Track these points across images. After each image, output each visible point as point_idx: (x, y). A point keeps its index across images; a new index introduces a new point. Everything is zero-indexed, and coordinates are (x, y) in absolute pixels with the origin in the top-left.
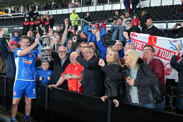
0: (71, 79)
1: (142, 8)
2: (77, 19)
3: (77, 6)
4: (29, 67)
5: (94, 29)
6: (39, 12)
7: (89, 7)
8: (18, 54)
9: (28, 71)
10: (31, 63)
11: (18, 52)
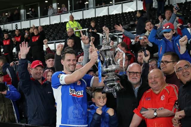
2: (78, 29)
3: (62, 12)
4: (79, 102)
5: (169, 32)
7: (84, 11)
8: (61, 80)
9: (79, 110)
10: (82, 96)
11: (62, 78)
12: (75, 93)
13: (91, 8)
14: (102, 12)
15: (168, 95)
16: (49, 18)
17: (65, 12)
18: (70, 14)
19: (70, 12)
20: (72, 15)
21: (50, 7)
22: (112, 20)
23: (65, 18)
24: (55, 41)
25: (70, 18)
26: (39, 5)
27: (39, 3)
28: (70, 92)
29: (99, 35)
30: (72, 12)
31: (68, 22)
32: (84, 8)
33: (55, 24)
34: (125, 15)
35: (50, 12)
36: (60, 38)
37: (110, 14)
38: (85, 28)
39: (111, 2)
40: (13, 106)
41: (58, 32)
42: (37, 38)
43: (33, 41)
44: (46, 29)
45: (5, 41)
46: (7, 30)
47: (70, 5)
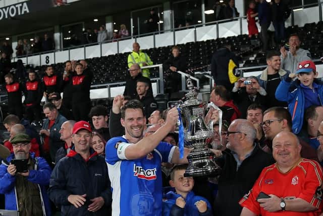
0: (283, 209)
1: (299, 26)
2: (146, 65)
3: (120, 37)
5: (308, 74)
6: (24, 60)
7: (156, 36)
8: (120, 153)
9: (149, 200)
10: (154, 177)
11: (120, 149)
12: (142, 174)
13: (167, 31)
14: (186, 36)
15: (304, 177)
16: (99, 46)
17: (126, 36)
18: (134, 39)
19: (134, 38)
20: (138, 42)
21: (101, 28)
22: (201, 49)
23: (126, 46)
24: (109, 85)
25: (134, 47)
26: (84, 26)
27: (83, 23)
28: (134, 171)
29: (181, 74)
30: (137, 37)
31: (130, 53)
32: (155, 31)
33: (109, 56)
34: (222, 42)
35: (101, 37)
36: (118, 80)
37: (198, 40)
38: (158, 64)
39: (199, 22)
40: (41, 193)
41: (114, 70)
42: (81, 79)
43: (74, 84)
44: (94, 64)
45: (30, 84)
46: (33, 65)
47: (133, 26)
